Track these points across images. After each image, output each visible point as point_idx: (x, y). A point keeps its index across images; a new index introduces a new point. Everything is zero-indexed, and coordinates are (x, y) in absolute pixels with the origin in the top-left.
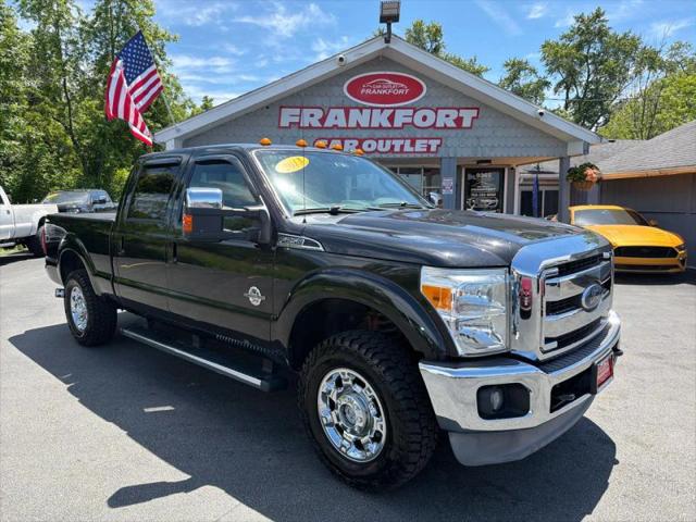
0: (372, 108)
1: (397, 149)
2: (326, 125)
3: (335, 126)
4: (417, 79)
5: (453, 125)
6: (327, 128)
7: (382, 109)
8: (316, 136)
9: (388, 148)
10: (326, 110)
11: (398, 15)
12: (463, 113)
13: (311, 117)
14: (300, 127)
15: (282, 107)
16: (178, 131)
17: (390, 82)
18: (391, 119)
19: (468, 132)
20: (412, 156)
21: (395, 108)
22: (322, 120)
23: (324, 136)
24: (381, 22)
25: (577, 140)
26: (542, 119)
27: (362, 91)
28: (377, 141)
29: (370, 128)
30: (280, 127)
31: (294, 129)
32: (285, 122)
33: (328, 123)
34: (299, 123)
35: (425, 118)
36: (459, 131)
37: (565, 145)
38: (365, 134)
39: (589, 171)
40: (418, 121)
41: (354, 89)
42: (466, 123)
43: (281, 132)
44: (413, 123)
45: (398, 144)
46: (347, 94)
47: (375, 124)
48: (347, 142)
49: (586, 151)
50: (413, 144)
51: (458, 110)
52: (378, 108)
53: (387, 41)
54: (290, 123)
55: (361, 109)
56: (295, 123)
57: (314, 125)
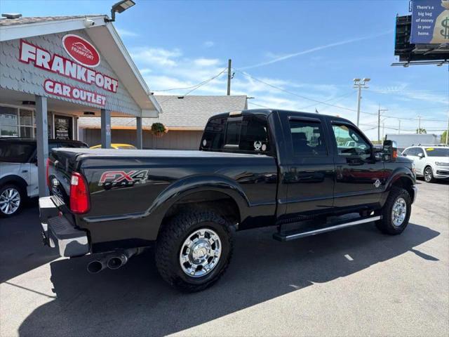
0: (77, 64)
1: (89, 100)
2: (53, 69)
3: (58, 72)
5: (111, 89)
6: (54, 72)
7: (82, 67)
8: (47, 77)
9: (84, 98)
10: (52, 55)
12: (113, 82)
13: (42, 58)
14: (36, 66)
17: (86, 48)
18: (86, 75)
19: (115, 95)
20: (95, 106)
21: (87, 68)
23: (51, 78)
27: (72, 48)
28: (80, 90)
29: (76, 79)
30: (20, 60)
31: (31, 64)
32: (25, 57)
33: (54, 67)
34: (35, 61)
35: (100, 81)
36: (113, 93)
38: (74, 83)
40: (97, 82)
41: (68, 44)
42: (114, 89)
43: (21, 65)
44: (95, 82)
45: (89, 95)
46: (64, 45)
47: (79, 77)
48: (65, 87)
49: (158, 116)
50: (95, 98)
51: (112, 79)
53: (106, 20)
54: (29, 59)
55: (72, 62)
56: (32, 60)
57: (45, 67)
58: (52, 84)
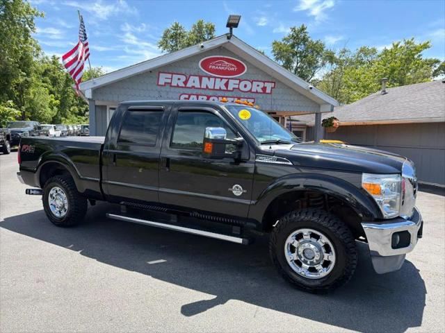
0: (215, 78)
2: (187, 86)
3: (193, 87)
4: (242, 62)
5: (262, 91)
6: (189, 88)
7: (222, 79)
8: (182, 92)
10: (188, 76)
11: (237, 24)
12: (266, 84)
13: (178, 80)
14: (171, 86)
15: (160, 72)
16: (94, 83)
17: (227, 63)
18: (226, 85)
19: (269, 96)
21: (229, 79)
22: (185, 83)
23: (186, 92)
24: (227, 26)
25: (328, 103)
26: (311, 91)
27: (210, 67)
28: (218, 97)
29: (214, 89)
30: (158, 85)
31: (168, 86)
32: (162, 82)
33: (189, 85)
34: (171, 83)
35: (245, 86)
36: (264, 95)
37: (319, 106)
38: (210, 93)
39: (335, 121)
40: (242, 88)
41: (205, 64)
42: (268, 90)
43: (159, 88)
44: (239, 88)
45: (230, 100)
46: (200, 67)
47: (217, 87)
48: (200, 97)
49: (332, 110)
51: (264, 82)
52: (218, 78)
53: (229, 38)
54: (165, 83)
55: (209, 77)
56: (168, 83)
57: (180, 85)
58: (187, 96)
